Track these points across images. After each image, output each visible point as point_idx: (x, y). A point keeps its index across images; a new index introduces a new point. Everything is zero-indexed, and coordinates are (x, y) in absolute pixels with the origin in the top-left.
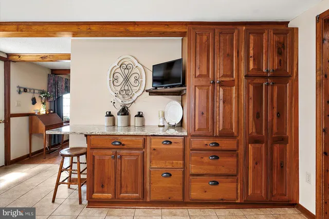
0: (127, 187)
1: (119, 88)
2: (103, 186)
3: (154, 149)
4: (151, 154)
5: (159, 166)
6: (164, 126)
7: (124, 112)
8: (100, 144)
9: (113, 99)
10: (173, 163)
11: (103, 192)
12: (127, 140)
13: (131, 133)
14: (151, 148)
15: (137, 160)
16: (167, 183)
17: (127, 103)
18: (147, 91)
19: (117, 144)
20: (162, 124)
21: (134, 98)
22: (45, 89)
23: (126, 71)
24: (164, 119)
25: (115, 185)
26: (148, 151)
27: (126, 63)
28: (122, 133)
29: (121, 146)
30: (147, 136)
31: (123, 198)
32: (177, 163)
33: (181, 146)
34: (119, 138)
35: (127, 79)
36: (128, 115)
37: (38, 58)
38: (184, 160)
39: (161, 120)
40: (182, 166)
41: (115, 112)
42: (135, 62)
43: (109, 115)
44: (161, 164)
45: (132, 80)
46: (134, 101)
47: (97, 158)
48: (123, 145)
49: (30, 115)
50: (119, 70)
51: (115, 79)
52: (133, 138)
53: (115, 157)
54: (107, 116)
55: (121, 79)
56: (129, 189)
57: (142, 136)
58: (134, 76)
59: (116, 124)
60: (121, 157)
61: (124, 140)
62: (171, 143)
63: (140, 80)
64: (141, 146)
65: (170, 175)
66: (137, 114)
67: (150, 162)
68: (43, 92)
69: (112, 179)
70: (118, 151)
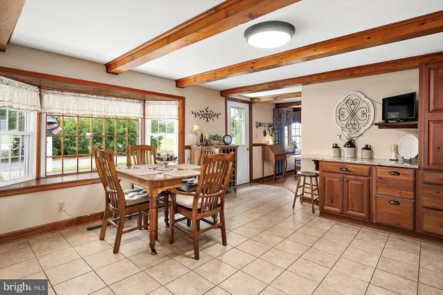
0: (353, 206)
1: (345, 122)
2: (332, 202)
3: (380, 178)
4: (377, 181)
5: (385, 194)
6: (397, 160)
7: (351, 144)
8: (330, 169)
9: (340, 132)
10: (401, 193)
11: (332, 207)
12: (352, 168)
13: (357, 162)
14: (377, 177)
15: (363, 185)
16: (393, 210)
17: (354, 136)
18: (376, 124)
19: (344, 169)
20: (394, 158)
21: (361, 132)
22: (271, 122)
23: (353, 107)
24: (397, 153)
25: (343, 202)
26: (374, 179)
27: (353, 99)
28: (348, 161)
29: (348, 172)
30: (372, 165)
31: (349, 215)
32: (406, 194)
33: (411, 178)
34: (347, 165)
35: (353, 114)
36: (355, 147)
37: (272, 99)
38: (415, 191)
39: (394, 154)
40: (412, 197)
41: (341, 144)
42: (363, 97)
43: (336, 147)
44: (389, 192)
45: (359, 114)
46: (361, 135)
47: (327, 179)
48: (350, 171)
49: (263, 145)
50: (345, 106)
51: (341, 115)
52: (359, 166)
53: (342, 180)
54: (334, 147)
55: (347, 114)
56: (355, 208)
57: (368, 165)
58: (361, 110)
59: (342, 155)
60: (348, 181)
61: (350, 168)
62: (399, 174)
63: (368, 114)
64: (367, 174)
65: (399, 203)
66: (365, 147)
67: (376, 189)
68: (270, 126)
69: (340, 198)
70: (345, 176)
